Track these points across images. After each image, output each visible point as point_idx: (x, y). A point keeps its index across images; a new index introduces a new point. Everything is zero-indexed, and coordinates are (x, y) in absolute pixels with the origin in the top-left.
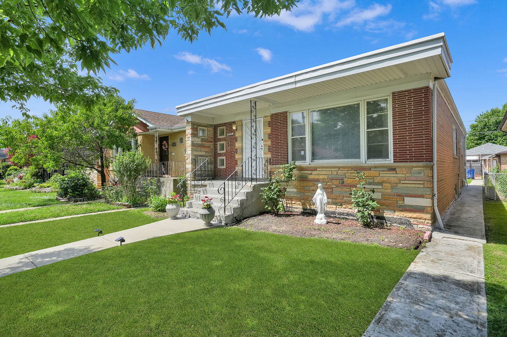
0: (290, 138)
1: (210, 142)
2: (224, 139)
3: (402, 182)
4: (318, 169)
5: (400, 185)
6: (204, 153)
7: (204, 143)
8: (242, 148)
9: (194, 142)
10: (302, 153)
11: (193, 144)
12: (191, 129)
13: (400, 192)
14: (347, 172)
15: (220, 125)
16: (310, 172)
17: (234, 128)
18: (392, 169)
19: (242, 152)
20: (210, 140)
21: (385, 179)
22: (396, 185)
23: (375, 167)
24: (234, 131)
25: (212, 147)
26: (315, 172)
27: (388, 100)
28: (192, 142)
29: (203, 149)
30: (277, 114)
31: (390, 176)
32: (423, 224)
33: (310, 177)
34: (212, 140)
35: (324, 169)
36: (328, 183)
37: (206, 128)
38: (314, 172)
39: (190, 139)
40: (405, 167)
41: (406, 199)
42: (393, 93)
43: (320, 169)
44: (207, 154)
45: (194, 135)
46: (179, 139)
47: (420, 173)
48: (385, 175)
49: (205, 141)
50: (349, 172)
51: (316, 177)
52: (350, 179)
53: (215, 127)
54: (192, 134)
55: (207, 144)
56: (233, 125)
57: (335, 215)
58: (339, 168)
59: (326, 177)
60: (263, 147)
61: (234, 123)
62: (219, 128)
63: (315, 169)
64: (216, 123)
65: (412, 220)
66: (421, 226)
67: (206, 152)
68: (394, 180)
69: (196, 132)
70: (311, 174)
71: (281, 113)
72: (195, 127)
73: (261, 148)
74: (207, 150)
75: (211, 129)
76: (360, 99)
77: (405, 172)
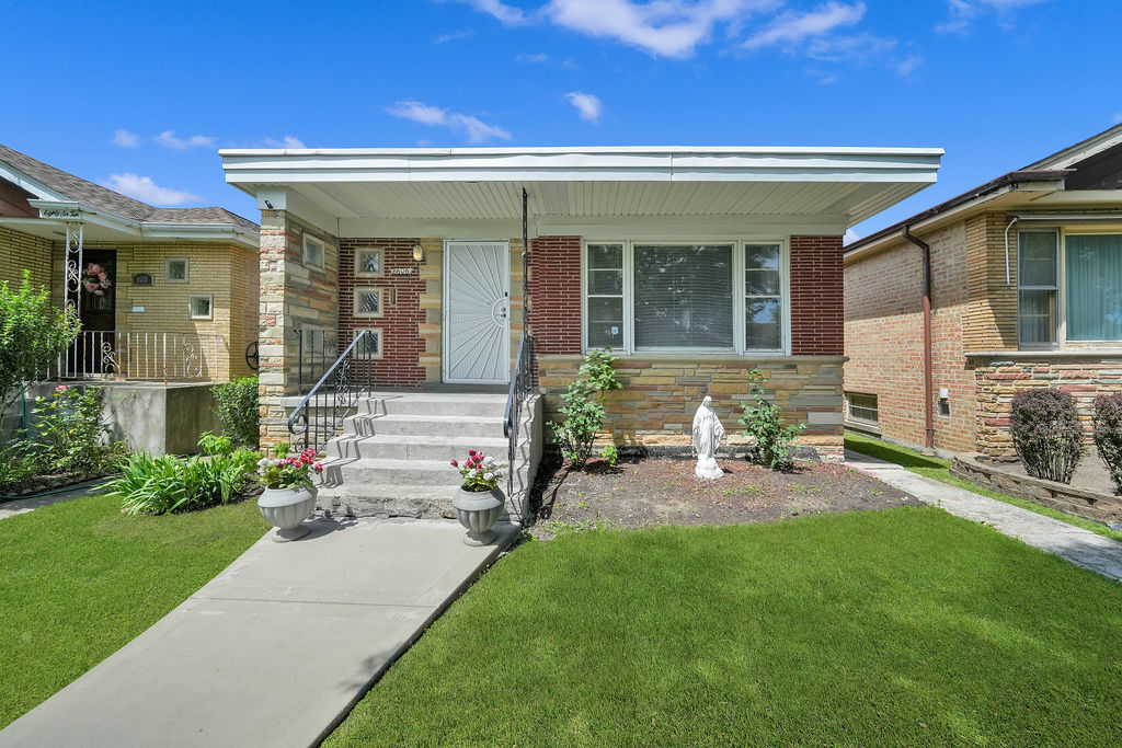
0: (585, 296)
1: (330, 284)
2: (379, 282)
3: (806, 387)
4: (654, 366)
5: (802, 393)
6: (315, 315)
7: (315, 284)
8: (441, 309)
9: (293, 278)
10: (615, 330)
11: (290, 285)
12: (286, 234)
13: (802, 404)
14: (713, 371)
15: (364, 242)
16: (638, 371)
17: (417, 256)
18: (791, 366)
19: (441, 319)
20: (329, 279)
21: (781, 383)
22: (795, 392)
23: (765, 362)
24: (416, 265)
25: (334, 299)
26: (648, 370)
27: (781, 247)
28: (288, 277)
29: (313, 302)
30: (557, 238)
31: (787, 378)
32: (833, 452)
33: (637, 381)
34: (335, 281)
35: (669, 366)
36: (675, 394)
37: (320, 242)
38: (645, 372)
39: (281, 265)
40: (811, 363)
41: (810, 414)
42: (793, 237)
43: (659, 366)
44: (323, 318)
45: (292, 256)
46: (167, 266)
47: (830, 372)
48: (779, 376)
49: (319, 280)
50: (719, 371)
51: (651, 381)
52: (719, 385)
53: (346, 247)
54: (287, 251)
55: (324, 290)
56: (415, 249)
57: (689, 454)
58: (699, 363)
59: (672, 381)
60: (508, 313)
61: (415, 242)
62: (358, 251)
63: (648, 365)
64: (347, 233)
65: (818, 449)
66: (830, 456)
67: (321, 311)
68: (794, 384)
69: (297, 249)
70: (638, 375)
71: (565, 239)
72: (296, 232)
73: (501, 313)
74: (324, 305)
75: (334, 249)
76: (735, 237)
77: (810, 371)
